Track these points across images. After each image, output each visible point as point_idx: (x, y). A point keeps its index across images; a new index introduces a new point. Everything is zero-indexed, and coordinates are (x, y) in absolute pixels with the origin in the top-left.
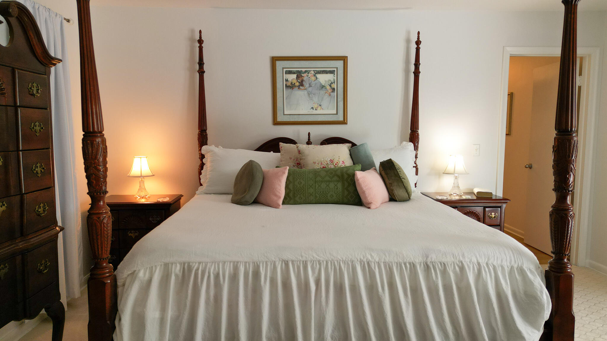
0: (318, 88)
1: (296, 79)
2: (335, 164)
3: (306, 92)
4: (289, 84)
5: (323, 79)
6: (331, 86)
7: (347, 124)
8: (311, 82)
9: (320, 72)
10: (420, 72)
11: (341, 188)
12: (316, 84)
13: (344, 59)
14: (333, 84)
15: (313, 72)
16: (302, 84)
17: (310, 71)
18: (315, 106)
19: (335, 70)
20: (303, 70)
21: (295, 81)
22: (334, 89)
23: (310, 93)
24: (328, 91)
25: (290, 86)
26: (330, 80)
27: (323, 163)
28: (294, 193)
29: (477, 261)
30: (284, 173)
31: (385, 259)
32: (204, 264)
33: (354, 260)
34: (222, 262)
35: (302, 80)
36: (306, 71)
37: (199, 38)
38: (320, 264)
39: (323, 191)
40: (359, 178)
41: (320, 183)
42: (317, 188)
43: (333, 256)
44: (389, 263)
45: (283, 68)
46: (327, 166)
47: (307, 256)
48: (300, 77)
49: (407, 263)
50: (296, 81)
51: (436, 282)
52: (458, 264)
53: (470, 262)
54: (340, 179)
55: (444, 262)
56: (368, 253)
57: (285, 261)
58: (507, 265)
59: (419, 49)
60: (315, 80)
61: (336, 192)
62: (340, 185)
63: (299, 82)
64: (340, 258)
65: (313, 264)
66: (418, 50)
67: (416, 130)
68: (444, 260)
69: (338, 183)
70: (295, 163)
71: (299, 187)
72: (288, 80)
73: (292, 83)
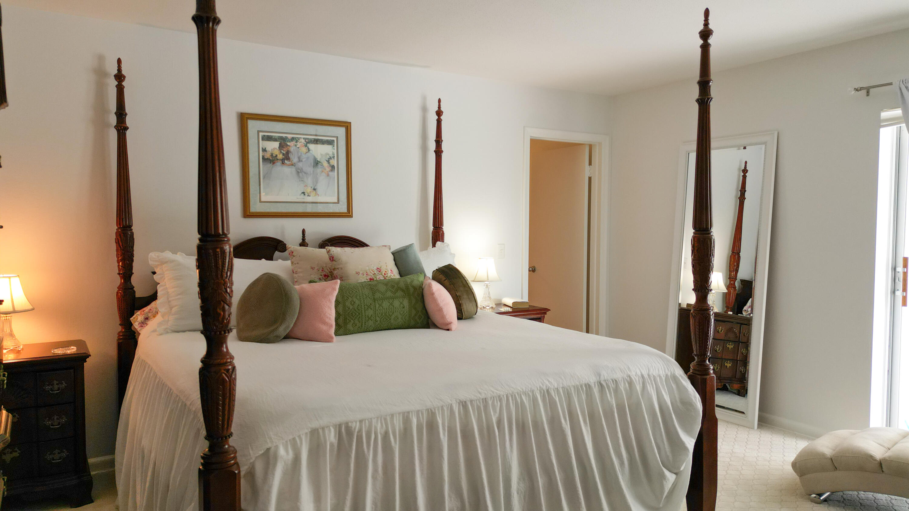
0: (311, 164)
1: (278, 149)
2: (383, 274)
3: (293, 169)
4: (268, 156)
6: (330, 162)
7: (352, 217)
8: (301, 155)
9: (314, 141)
10: (442, 151)
11: (407, 307)
12: (308, 158)
13: (347, 126)
14: (331, 159)
15: (303, 141)
16: (287, 157)
17: (299, 139)
18: (308, 190)
19: (334, 140)
20: (290, 136)
21: (277, 152)
22: (333, 167)
23: (299, 171)
24: (325, 169)
25: (270, 160)
26: (329, 154)
27: (369, 273)
28: (345, 319)
29: (641, 373)
30: (334, 289)
31: (563, 384)
33: (534, 389)
35: (288, 151)
36: (293, 139)
37: (116, 72)
38: (500, 400)
39: (385, 313)
41: (381, 301)
42: (377, 309)
43: (513, 388)
44: (567, 387)
45: (259, 132)
47: (486, 392)
48: (284, 147)
49: (583, 385)
50: (279, 152)
51: (611, 403)
52: (627, 379)
53: (636, 376)
54: (405, 294)
55: (615, 379)
56: (545, 379)
57: (462, 402)
58: (662, 373)
59: (441, 121)
60: (306, 153)
61: (402, 313)
62: (406, 302)
63: (283, 154)
64: (520, 389)
65: (494, 400)
66: (439, 122)
67: (441, 226)
68: (615, 376)
69: (404, 300)
71: (353, 308)
72: (267, 149)
73: (272, 155)
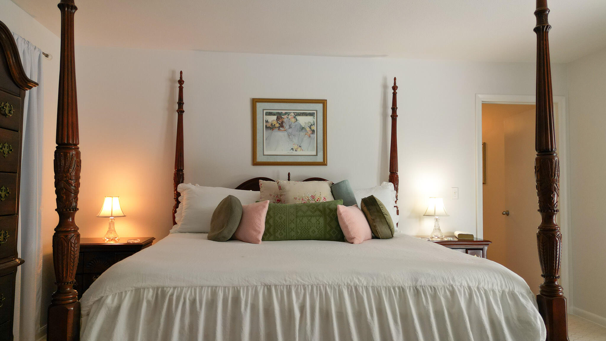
0: (298, 129)
1: (276, 120)
2: (316, 200)
3: (286, 133)
4: (269, 125)
5: (303, 120)
7: (327, 165)
8: (291, 124)
9: (300, 114)
10: (397, 116)
11: (323, 223)
12: (296, 125)
13: (324, 102)
14: (312, 126)
15: (293, 114)
16: (282, 125)
17: (290, 113)
18: (295, 147)
19: (314, 113)
20: (284, 112)
21: (275, 122)
22: (313, 131)
23: (290, 134)
24: (308, 133)
25: (270, 127)
26: (310, 122)
27: (304, 199)
28: (274, 229)
29: (468, 285)
30: (264, 207)
31: (373, 284)
32: (179, 288)
33: (341, 284)
34: (199, 287)
35: (282, 121)
36: (286, 113)
37: (179, 79)
38: (305, 289)
39: (304, 226)
40: (341, 212)
41: (302, 218)
42: (298, 223)
43: (319, 280)
44: (378, 287)
45: (264, 110)
46: (308, 202)
47: (291, 280)
48: (280, 119)
49: (396, 287)
50: (277, 122)
51: (427, 307)
52: (449, 288)
53: (460, 286)
54: (322, 214)
55: (434, 286)
56: (356, 277)
57: (267, 286)
58: (497, 288)
59: (396, 94)
60: (295, 122)
61: (318, 228)
62: (322, 220)
63: (279, 124)
64: (326, 282)
65: (297, 289)
66: (395, 94)
67: (395, 172)
68: (434, 284)
69: (320, 218)
70: (275, 200)
71: (280, 222)
72: (268, 121)
73: (272, 124)
